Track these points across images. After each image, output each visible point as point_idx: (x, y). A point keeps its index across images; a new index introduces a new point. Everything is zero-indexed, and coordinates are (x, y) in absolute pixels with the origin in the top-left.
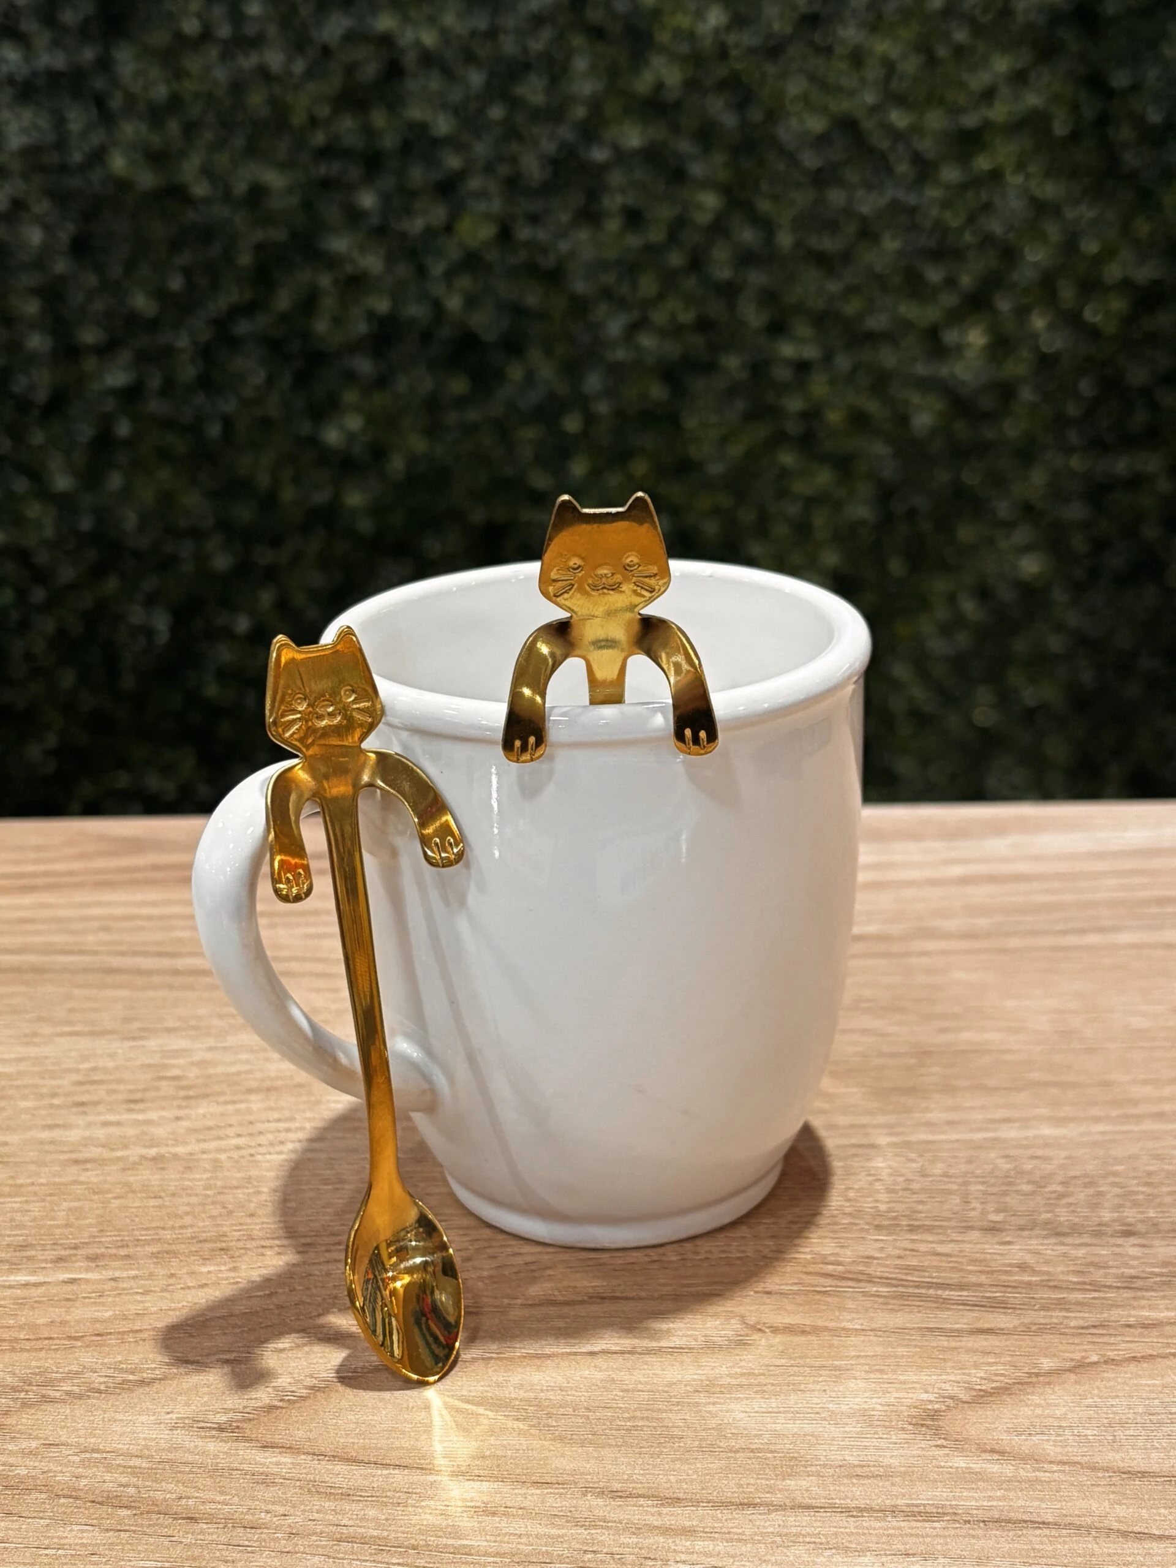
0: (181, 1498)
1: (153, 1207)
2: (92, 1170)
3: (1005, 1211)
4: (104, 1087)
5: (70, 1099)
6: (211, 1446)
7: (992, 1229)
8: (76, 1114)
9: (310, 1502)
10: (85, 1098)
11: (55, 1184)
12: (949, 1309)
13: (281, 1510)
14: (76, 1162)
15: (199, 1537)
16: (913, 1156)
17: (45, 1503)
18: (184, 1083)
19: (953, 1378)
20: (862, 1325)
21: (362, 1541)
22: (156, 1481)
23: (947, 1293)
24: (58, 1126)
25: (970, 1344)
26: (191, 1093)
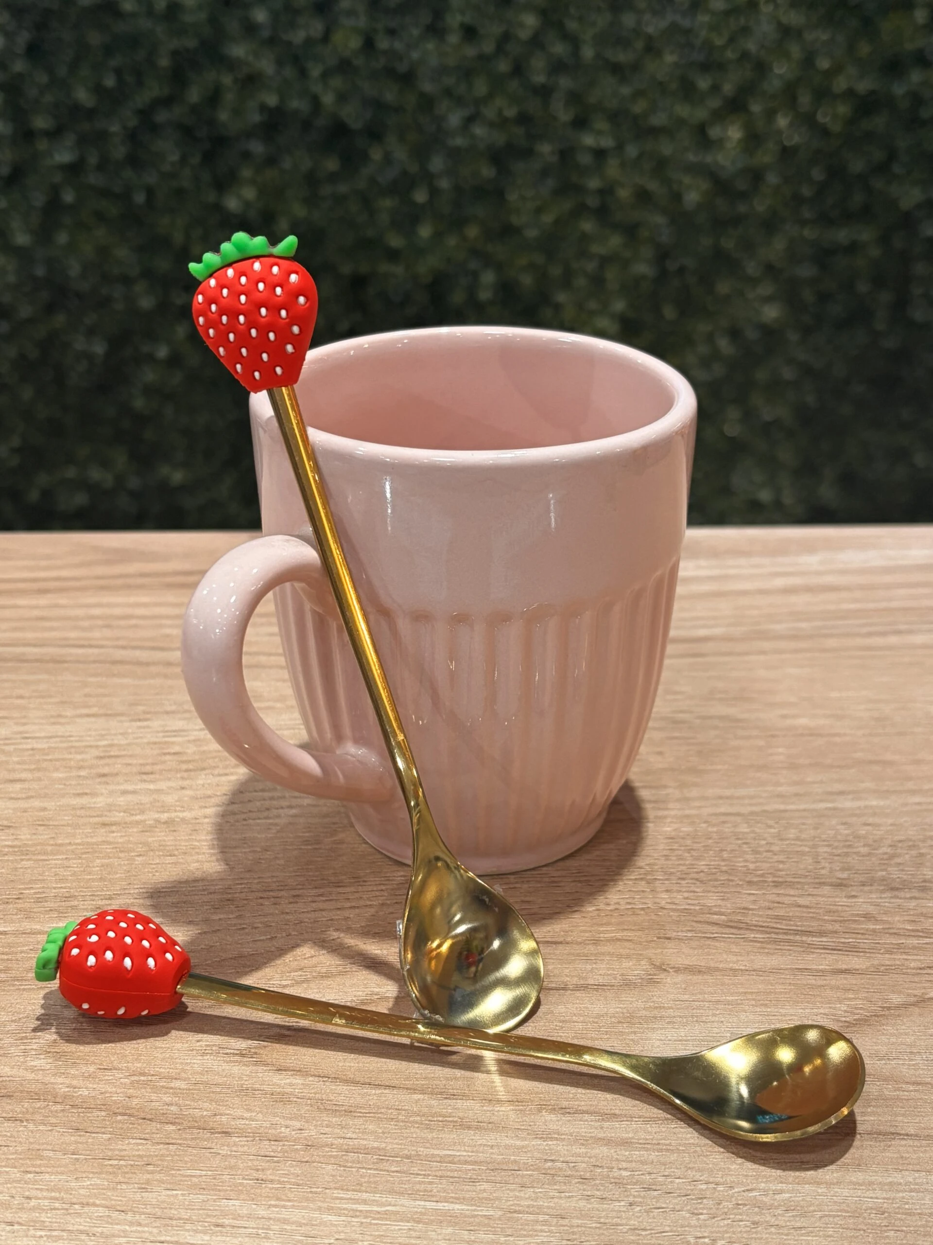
0: (215, 1115)
1: (169, 863)
2: (117, 832)
3: (848, 869)
4: (119, 760)
5: (94, 771)
6: (236, 1069)
7: (840, 885)
8: (100, 783)
9: (321, 1117)
10: (106, 770)
11: (88, 843)
12: (813, 952)
13: (297, 1124)
14: (104, 825)
15: (234, 1149)
16: (771, 823)
17: (105, 1120)
18: (185, 758)
19: (822, 1011)
20: (746, 966)
21: (366, 1151)
22: (193, 1100)
23: (810, 939)
24: (86, 794)
25: (833, 982)
26: (191, 767)
